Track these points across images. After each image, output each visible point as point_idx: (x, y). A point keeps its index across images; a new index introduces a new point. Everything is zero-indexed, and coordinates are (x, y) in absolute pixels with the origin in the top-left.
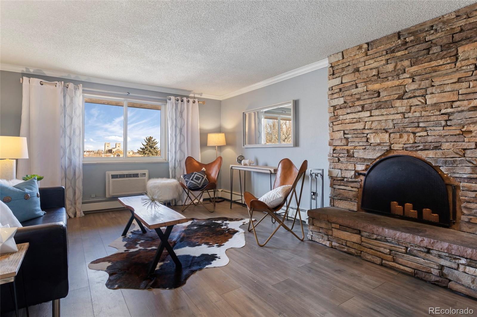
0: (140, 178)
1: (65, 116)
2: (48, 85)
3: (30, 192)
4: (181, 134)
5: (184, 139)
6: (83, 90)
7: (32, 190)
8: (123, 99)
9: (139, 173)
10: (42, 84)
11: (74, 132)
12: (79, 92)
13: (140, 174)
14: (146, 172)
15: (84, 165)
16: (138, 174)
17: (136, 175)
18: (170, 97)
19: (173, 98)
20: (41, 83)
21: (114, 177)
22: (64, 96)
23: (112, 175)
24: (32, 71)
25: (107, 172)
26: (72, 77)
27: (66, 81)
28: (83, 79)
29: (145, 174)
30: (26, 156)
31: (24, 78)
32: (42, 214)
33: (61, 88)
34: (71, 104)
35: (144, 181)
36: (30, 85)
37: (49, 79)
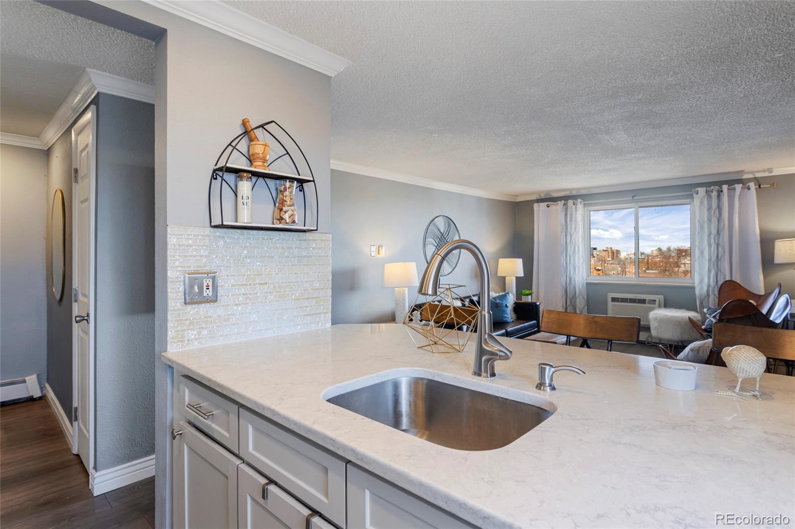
0: (647, 305)
1: (566, 236)
2: (554, 207)
4: (718, 245)
5: (724, 252)
6: (584, 204)
7: (502, 301)
9: (647, 299)
10: (548, 207)
11: (575, 249)
12: (580, 207)
14: (659, 298)
15: (587, 284)
16: (646, 300)
17: (643, 301)
18: (697, 189)
19: (702, 191)
20: (548, 205)
21: (614, 300)
22: (566, 215)
23: (612, 298)
24: (543, 196)
25: (609, 294)
26: (574, 193)
27: (566, 198)
28: (584, 192)
29: (655, 301)
30: (521, 274)
31: (535, 204)
32: (509, 321)
33: (561, 207)
34: (570, 221)
35: (652, 309)
36: (539, 209)
37: (554, 200)
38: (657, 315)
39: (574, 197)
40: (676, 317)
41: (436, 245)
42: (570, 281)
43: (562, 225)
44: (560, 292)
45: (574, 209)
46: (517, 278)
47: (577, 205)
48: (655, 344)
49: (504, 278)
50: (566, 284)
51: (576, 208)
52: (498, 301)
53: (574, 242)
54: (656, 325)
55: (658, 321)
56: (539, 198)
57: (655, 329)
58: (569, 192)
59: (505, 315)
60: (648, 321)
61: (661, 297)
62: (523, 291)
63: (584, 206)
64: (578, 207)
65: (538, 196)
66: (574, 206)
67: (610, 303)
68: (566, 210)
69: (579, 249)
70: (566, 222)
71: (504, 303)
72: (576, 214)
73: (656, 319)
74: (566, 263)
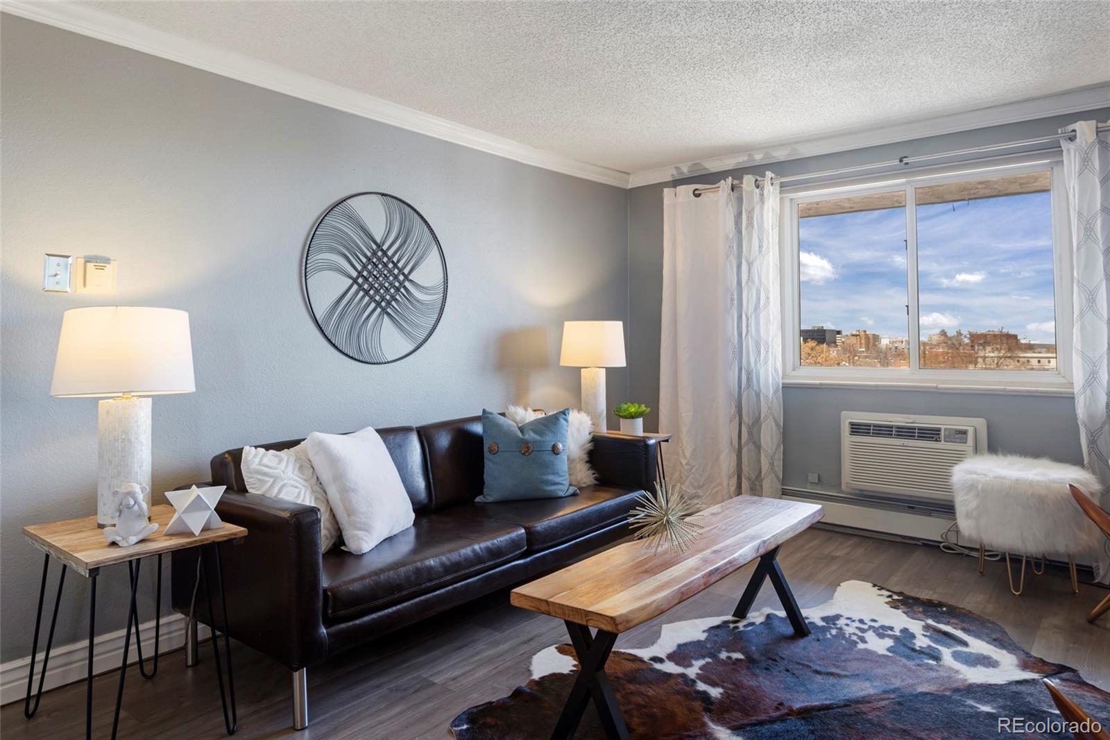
0: (942, 445)
1: (739, 264)
2: (712, 195)
3: (534, 439)
6: (782, 185)
7: (542, 437)
8: (903, 180)
9: (943, 427)
10: (697, 197)
11: (759, 299)
12: (771, 192)
13: (946, 429)
14: (974, 425)
15: (786, 388)
16: (939, 430)
17: (931, 434)
20: (696, 192)
21: (856, 429)
22: (739, 216)
23: (852, 424)
25: (844, 414)
26: (758, 158)
27: (737, 173)
28: (781, 155)
29: (965, 433)
30: (620, 361)
31: (666, 190)
32: (562, 494)
33: (726, 193)
34: (747, 227)
35: (959, 458)
36: (676, 202)
37: (712, 178)
38: (975, 476)
39: (758, 170)
40: (1031, 484)
41: (355, 274)
42: (749, 379)
43: (727, 237)
44: (723, 411)
45: (756, 198)
46: (610, 371)
47: (762, 189)
48: (966, 552)
49: (577, 370)
50: (740, 387)
51: (762, 195)
52: (530, 436)
53: (757, 281)
54: (973, 504)
55: (978, 495)
56: (678, 177)
57: (968, 516)
58: (746, 158)
59: (551, 477)
60: (949, 488)
61: (980, 423)
62: (625, 406)
63: (781, 192)
64: (766, 192)
65: (674, 172)
66: (757, 191)
67: (847, 439)
68: (740, 200)
69: (768, 298)
70: (739, 231)
71: (549, 440)
72: (762, 208)
73: (972, 487)
74: (740, 335)
